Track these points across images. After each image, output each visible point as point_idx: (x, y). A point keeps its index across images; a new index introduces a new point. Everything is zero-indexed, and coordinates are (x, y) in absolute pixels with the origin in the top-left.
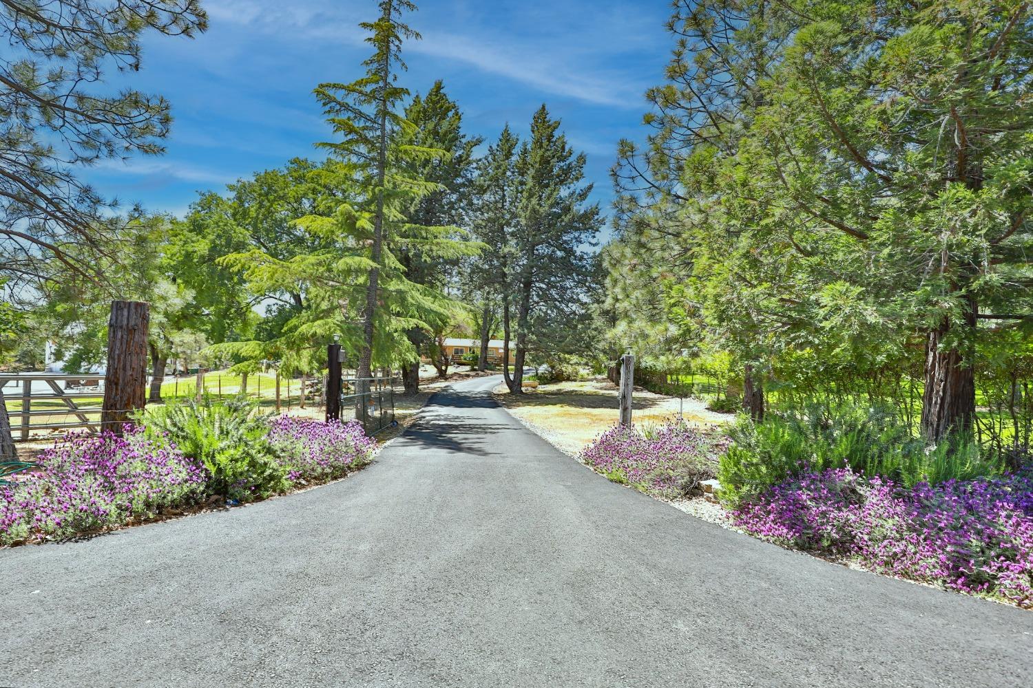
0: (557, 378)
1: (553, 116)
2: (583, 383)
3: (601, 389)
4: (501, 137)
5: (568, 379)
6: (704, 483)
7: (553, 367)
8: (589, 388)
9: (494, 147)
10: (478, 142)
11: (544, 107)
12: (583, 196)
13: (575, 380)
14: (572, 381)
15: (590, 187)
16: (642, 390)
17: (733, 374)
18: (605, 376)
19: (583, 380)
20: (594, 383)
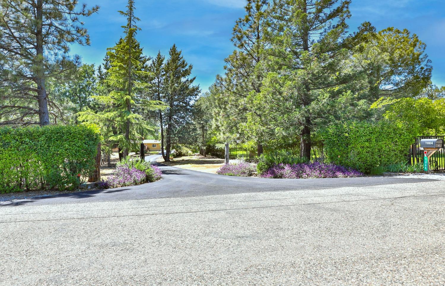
0: (180, 155)
1: (178, 50)
2: (191, 157)
3: (200, 158)
4: (157, 57)
5: (184, 155)
6: (253, 173)
7: (177, 151)
8: (195, 158)
9: (155, 60)
10: (149, 59)
11: (174, 46)
12: (192, 81)
13: (187, 156)
14: (186, 156)
15: (194, 78)
16: (216, 158)
17: (252, 149)
18: (199, 153)
19: (190, 155)
20: (196, 156)
